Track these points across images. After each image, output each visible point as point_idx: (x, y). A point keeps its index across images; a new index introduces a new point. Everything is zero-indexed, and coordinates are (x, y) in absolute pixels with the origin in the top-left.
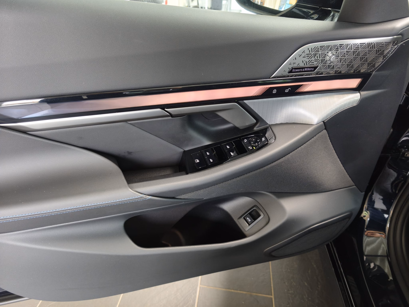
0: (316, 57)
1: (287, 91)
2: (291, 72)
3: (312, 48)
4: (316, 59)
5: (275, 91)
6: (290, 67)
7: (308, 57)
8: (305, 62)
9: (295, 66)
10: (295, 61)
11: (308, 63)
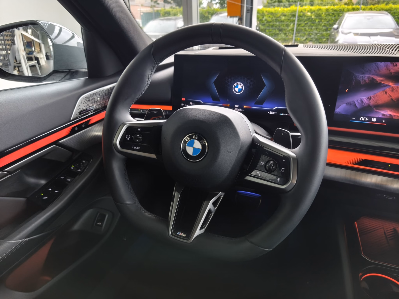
0: (90, 102)
1: (83, 126)
2: (80, 113)
3: (85, 98)
4: (91, 102)
5: (76, 129)
6: (79, 111)
7: (86, 103)
8: (85, 106)
9: (81, 109)
10: (80, 107)
11: (87, 106)
